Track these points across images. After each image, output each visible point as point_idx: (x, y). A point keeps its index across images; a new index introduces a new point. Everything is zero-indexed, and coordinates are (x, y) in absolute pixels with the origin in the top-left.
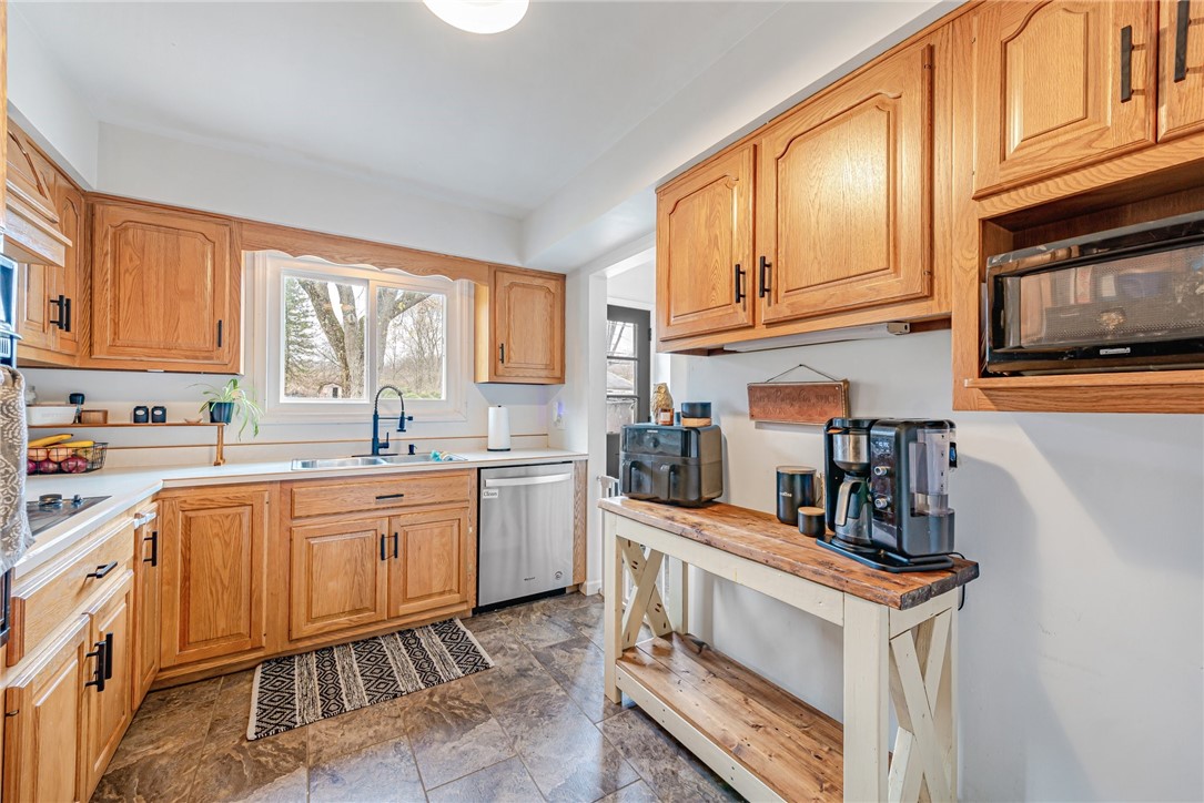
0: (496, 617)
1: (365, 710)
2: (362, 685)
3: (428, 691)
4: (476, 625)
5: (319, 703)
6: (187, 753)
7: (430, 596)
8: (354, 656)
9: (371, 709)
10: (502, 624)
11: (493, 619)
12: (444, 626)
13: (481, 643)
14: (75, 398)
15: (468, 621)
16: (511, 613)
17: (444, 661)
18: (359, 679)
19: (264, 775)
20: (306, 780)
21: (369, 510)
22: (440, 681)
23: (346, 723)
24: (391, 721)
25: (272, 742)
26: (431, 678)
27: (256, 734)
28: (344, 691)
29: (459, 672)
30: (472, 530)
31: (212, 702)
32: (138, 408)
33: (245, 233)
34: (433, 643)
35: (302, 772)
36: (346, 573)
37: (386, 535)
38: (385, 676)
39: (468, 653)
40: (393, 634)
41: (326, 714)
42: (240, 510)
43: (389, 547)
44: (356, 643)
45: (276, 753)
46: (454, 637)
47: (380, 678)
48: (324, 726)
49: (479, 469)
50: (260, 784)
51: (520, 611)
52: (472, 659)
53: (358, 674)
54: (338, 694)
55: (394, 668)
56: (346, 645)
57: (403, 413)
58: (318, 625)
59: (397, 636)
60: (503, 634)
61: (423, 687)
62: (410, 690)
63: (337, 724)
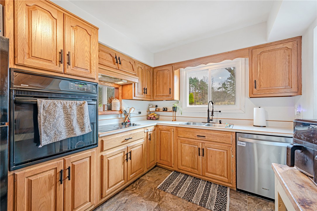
0: (246, 197)
1: (180, 199)
2: (185, 191)
3: (199, 207)
4: (234, 195)
5: (174, 189)
6: (150, 183)
7: (216, 174)
8: (191, 181)
9: (181, 200)
10: (246, 201)
11: (244, 197)
12: (222, 188)
13: (230, 204)
14: (156, 106)
15: (233, 191)
16: (254, 200)
17: (212, 200)
18: (187, 188)
19: (152, 199)
20: (155, 207)
21: (196, 139)
22: (204, 207)
23: (174, 199)
24: (182, 208)
25: (160, 192)
26: (203, 203)
27: (159, 187)
28: (181, 189)
29: (213, 208)
30: (233, 156)
31: (161, 174)
32: (163, 108)
33: (175, 66)
34: (214, 191)
35: (157, 204)
36: (190, 156)
37: (201, 148)
38: (192, 193)
39: (221, 203)
40: (205, 181)
41: (172, 193)
42: (168, 132)
43: (202, 152)
44: (195, 178)
45: (158, 195)
46: (222, 194)
47: (191, 192)
48: (169, 196)
49: (236, 133)
50: (150, 200)
51: (260, 201)
52: (221, 207)
53: (188, 187)
54: (179, 189)
55: (196, 192)
56: (192, 177)
57: (213, 110)
58: (184, 167)
59: (206, 182)
60: (243, 206)
61: (198, 204)
62: (194, 202)
63: (172, 197)
